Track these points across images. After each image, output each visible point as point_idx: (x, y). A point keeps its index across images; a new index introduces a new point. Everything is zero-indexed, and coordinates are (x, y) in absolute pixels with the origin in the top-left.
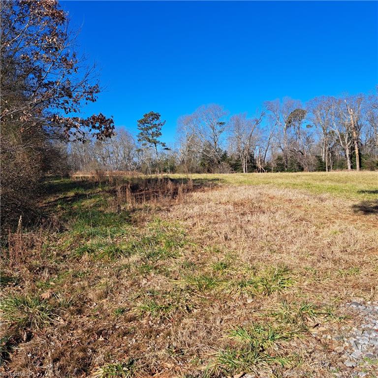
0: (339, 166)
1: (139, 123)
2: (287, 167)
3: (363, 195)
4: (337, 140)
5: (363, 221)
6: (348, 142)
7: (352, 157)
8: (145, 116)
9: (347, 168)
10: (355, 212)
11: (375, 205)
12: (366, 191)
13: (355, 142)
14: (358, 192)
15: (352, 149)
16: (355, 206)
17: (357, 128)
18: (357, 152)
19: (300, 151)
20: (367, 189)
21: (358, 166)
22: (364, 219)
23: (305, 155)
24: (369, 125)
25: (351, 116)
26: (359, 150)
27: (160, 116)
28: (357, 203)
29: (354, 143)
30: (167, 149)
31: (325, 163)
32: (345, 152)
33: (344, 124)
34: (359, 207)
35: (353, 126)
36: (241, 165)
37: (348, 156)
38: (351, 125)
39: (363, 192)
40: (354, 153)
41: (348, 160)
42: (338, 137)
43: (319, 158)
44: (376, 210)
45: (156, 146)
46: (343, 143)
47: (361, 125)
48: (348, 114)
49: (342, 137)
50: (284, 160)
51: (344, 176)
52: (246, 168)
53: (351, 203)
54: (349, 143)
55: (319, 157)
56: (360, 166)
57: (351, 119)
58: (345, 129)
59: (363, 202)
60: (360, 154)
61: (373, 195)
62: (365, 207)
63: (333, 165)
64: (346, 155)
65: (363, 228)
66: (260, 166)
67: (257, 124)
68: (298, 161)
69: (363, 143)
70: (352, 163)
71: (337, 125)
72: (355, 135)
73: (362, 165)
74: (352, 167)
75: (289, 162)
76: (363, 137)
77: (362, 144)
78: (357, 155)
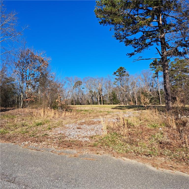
6: (99, 95)
13: (101, 95)
15: (100, 98)
18: (102, 99)
19: (81, 98)
23: (83, 100)
26: (103, 99)
32: (98, 99)
33: (97, 89)
35: (100, 89)
37: (99, 101)
41: (99, 103)
46: (97, 96)
55: (88, 101)
57: (99, 87)
58: (98, 90)
60: (103, 100)
68: (80, 102)
72: (101, 93)
76: (103, 94)
78: (102, 101)
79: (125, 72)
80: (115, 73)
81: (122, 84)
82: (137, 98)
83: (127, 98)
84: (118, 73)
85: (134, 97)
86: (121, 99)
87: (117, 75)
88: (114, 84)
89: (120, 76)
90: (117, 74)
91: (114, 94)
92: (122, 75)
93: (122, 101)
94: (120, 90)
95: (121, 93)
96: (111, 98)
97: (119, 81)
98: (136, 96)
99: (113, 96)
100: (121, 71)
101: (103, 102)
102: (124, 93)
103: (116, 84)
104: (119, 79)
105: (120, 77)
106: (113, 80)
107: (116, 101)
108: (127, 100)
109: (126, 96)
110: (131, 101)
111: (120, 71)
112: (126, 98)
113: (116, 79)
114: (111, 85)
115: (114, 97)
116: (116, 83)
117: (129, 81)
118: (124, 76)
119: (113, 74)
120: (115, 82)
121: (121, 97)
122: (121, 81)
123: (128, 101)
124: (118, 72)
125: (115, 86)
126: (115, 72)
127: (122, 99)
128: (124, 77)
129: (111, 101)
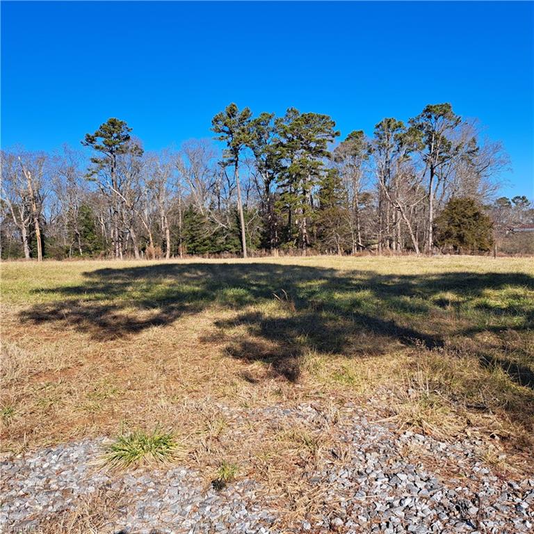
0: (11, 253)
3: (38, 295)
4: (8, 215)
5: (32, 334)
6: (25, 218)
7: (31, 240)
9: (24, 257)
10: (22, 321)
11: (53, 308)
12: (43, 290)
13: (36, 219)
14: (30, 292)
15: (32, 228)
16: (23, 313)
17: (38, 199)
18: (38, 233)
20: (45, 287)
21: (40, 254)
22: (34, 331)
24: (56, 197)
25: (29, 182)
26: (41, 231)
28: (26, 308)
29: (33, 220)
32: (21, 233)
33: (18, 192)
34: (30, 314)
35: (31, 196)
37: (24, 239)
38: (29, 194)
39: (37, 291)
40: (34, 234)
41: (26, 245)
42: (10, 210)
44: (52, 317)
46: (17, 219)
47: (44, 196)
48: (24, 177)
49: (16, 210)
51: (15, 268)
53: (18, 309)
54: (27, 220)
56: (43, 254)
57: (28, 186)
58: (20, 199)
59: (36, 306)
60: (42, 236)
61: (51, 295)
62: (37, 313)
63: (3, 252)
64: (22, 238)
65: (31, 344)
69: (48, 221)
70: (31, 248)
71: (8, 193)
72: (34, 209)
73: (46, 252)
74: (31, 255)
76: (47, 213)
77: (45, 223)
78: (39, 238)
79: (127, 138)
80: (91, 140)
81: (118, 182)
82: (168, 231)
83: (134, 231)
84: (103, 139)
85: (158, 228)
86: (114, 231)
87: (97, 148)
88: (89, 177)
89: (111, 152)
90: (100, 141)
91: (88, 214)
92: (117, 149)
93: (118, 241)
94: (109, 202)
95: (113, 212)
96: (76, 230)
97: (107, 170)
98: (165, 226)
99: (82, 221)
100: (115, 135)
101: (43, 244)
102: (124, 211)
103: (95, 180)
104: (107, 162)
105: (109, 154)
106: (84, 166)
107: (96, 241)
108: (133, 236)
109: (132, 223)
110: (149, 240)
111: (111, 133)
112: (131, 230)
113: (96, 162)
114: (78, 183)
115: (86, 226)
116: (96, 176)
117: (143, 170)
118: (123, 152)
119: (85, 142)
120: (90, 172)
121: (113, 226)
122: (112, 171)
123: (138, 241)
124: (102, 136)
125: (93, 187)
126: (92, 134)
127: (116, 233)
128: (127, 158)
129: (77, 241)
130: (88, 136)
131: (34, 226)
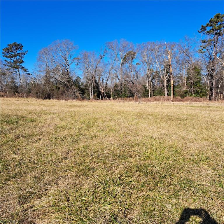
1: (4, 51)
2: (121, 92)
6: (166, 75)
7: (169, 86)
8: (9, 45)
9: (165, 95)
13: (171, 76)
15: (168, 81)
18: (172, 83)
19: (131, 81)
21: (172, 94)
23: (135, 84)
25: (169, 56)
27: (23, 46)
30: (29, 74)
31: (149, 90)
32: (164, 83)
35: (170, 63)
36: (88, 89)
37: (165, 86)
40: (170, 84)
41: (166, 89)
43: (145, 87)
45: (19, 71)
48: (167, 53)
50: (119, 87)
52: (92, 92)
60: (174, 85)
63: (153, 92)
66: (103, 91)
67: (101, 58)
68: (130, 88)
70: (168, 91)
72: (171, 71)
73: (175, 93)
74: (168, 95)
75: (123, 89)
78: (172, 86)
80: (203, 29)
88: (201, 51)
96: (192, 82)
101: (174, 89)
113: (205, 42)
115: (197, 79)
119: (200, 30)
120: (202, 48)
122: (214, 46)
124: (210, 26)
126: (205, 25)
129: (192, 87)
130: (203, 26)
131: (170, 79)
